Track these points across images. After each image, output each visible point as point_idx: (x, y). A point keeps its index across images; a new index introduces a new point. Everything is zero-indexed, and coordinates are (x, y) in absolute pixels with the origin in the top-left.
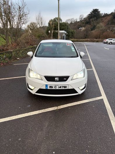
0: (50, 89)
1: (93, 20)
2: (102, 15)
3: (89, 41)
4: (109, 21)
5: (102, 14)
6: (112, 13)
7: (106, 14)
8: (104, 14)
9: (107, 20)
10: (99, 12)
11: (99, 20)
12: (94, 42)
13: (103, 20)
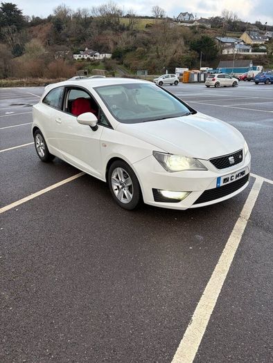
0: (225, 184)
1: (8, 32)
2: (29, 21)
3: (27, 85)
4: (48, 36)
5: (28, 17)
6: (50, 18)
7: (38, 18)
8: (32, 19)
9: (44, 34)
10: (19, 12)
11: (24, 32)
12: (39, 86)
13: (34, 33)
